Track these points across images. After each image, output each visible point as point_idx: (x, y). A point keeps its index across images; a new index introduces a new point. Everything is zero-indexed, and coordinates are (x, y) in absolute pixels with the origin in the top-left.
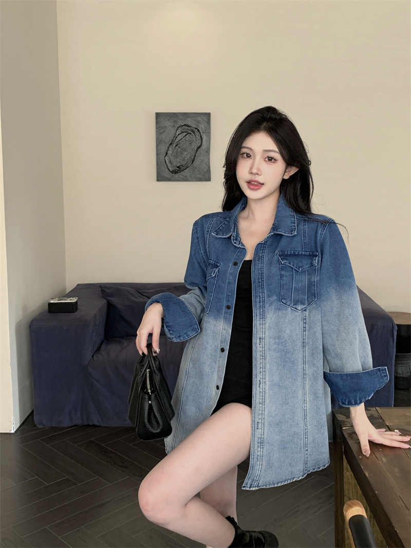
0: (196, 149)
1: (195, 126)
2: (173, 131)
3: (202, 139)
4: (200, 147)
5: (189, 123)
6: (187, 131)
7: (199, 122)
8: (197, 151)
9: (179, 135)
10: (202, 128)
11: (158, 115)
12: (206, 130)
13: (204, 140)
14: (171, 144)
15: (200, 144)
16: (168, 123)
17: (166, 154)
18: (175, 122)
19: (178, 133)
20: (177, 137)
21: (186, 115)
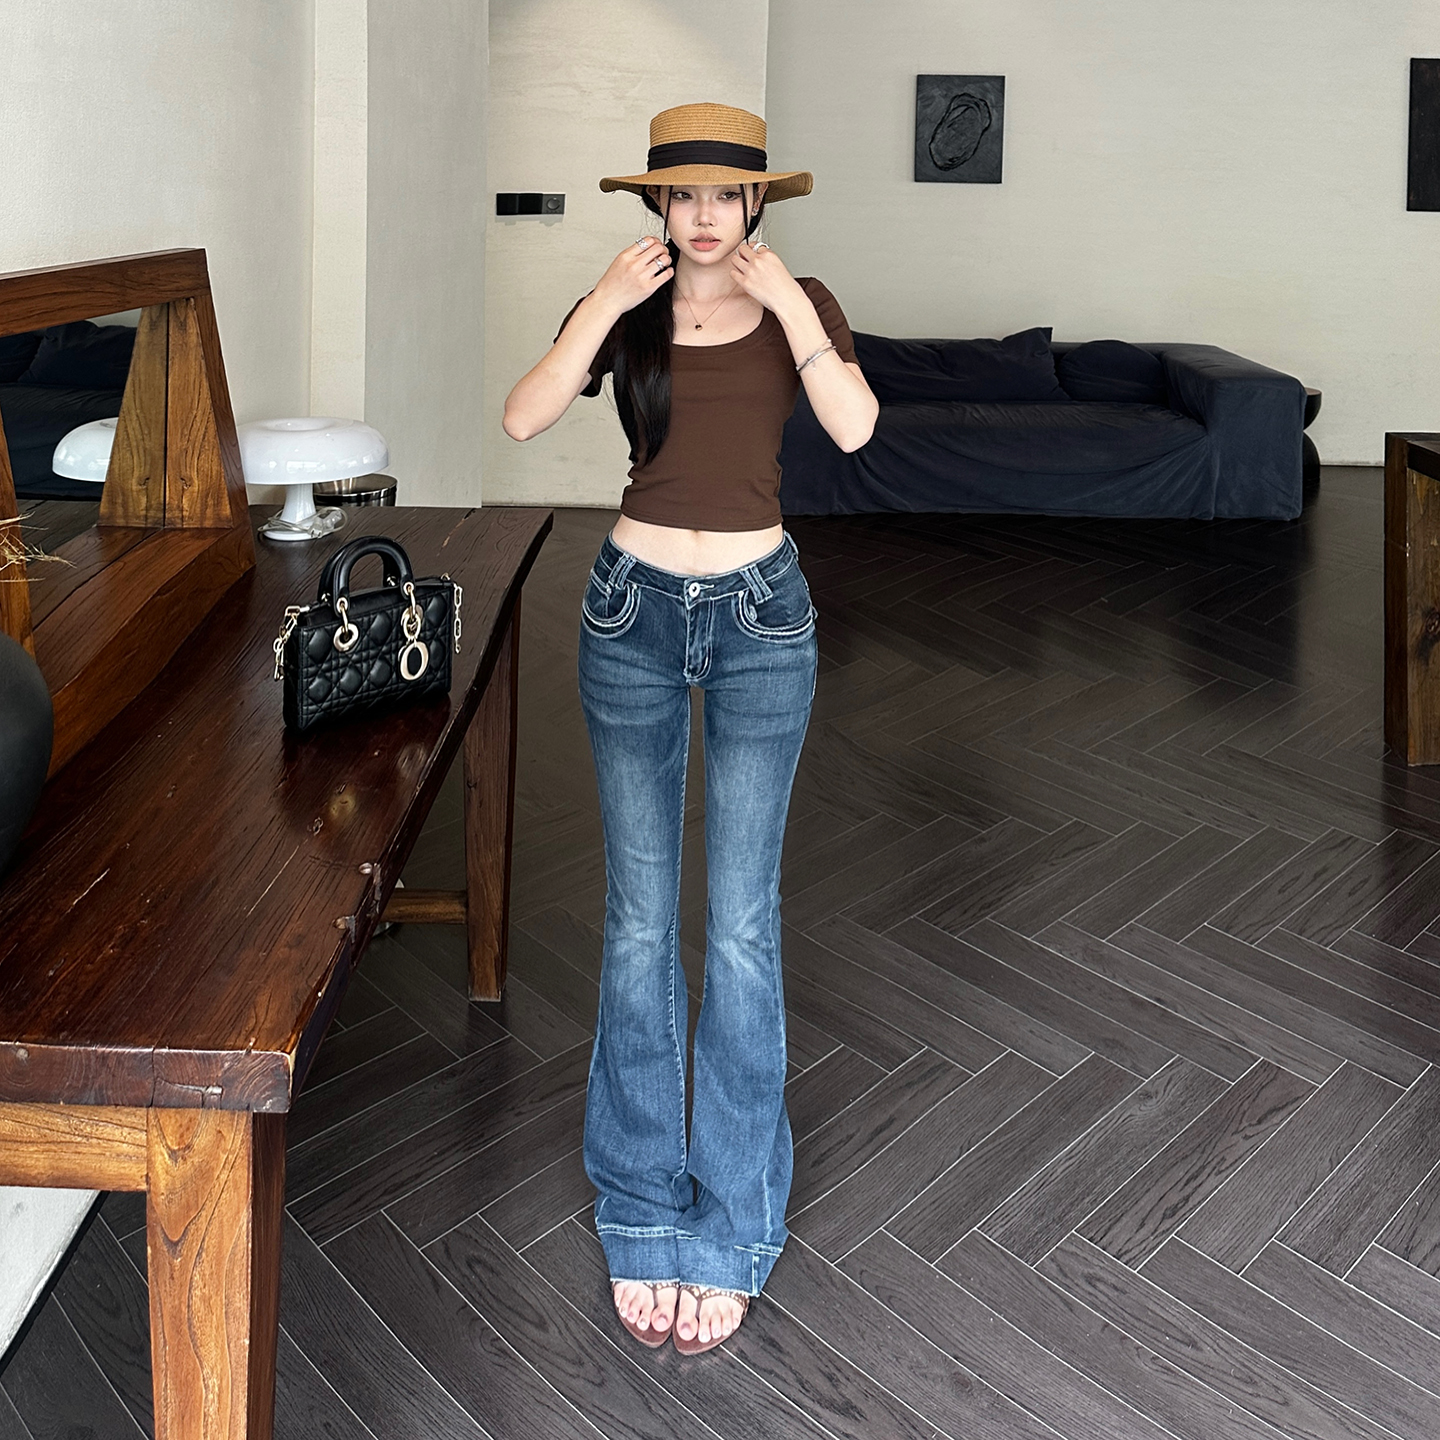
0: (980, 132)
1: (980, 97)
2: (944, 103)
3: (990, 115)
4: (986, 129)
5: (972, 92)
7: (987, 90)
8: (982, 134)
9: (954, 109)
10: (991, 100)
11: (921, 79)
12: (997, 103)
13: (993, 118)
14: (941, 124)
15: (986, 126)
16: (937, 92)
17: (933, 138)
18: (949, 89)
19: (952, 108)
20: (951, 113)
21: (965, 79)
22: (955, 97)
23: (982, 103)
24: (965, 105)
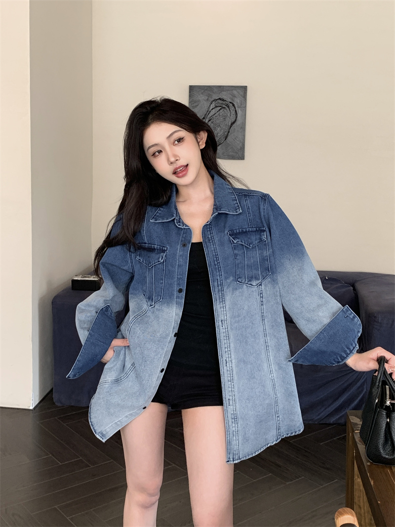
0: (230, 124)
2: (206, 105)
3: (236, 114)
4: (234, 122)
5: (224, 97)
7: (234, 96)
11: (192, 88)
12: (241, 104)
13: (239, 115)
15: (234, 119)
16: (201, 97)
18: (209, 96)
19: (211, 108)
20: (210, 112)
21: (221, 88)
22: (214, 101)
23: (231, 105)
24: (220, 106)
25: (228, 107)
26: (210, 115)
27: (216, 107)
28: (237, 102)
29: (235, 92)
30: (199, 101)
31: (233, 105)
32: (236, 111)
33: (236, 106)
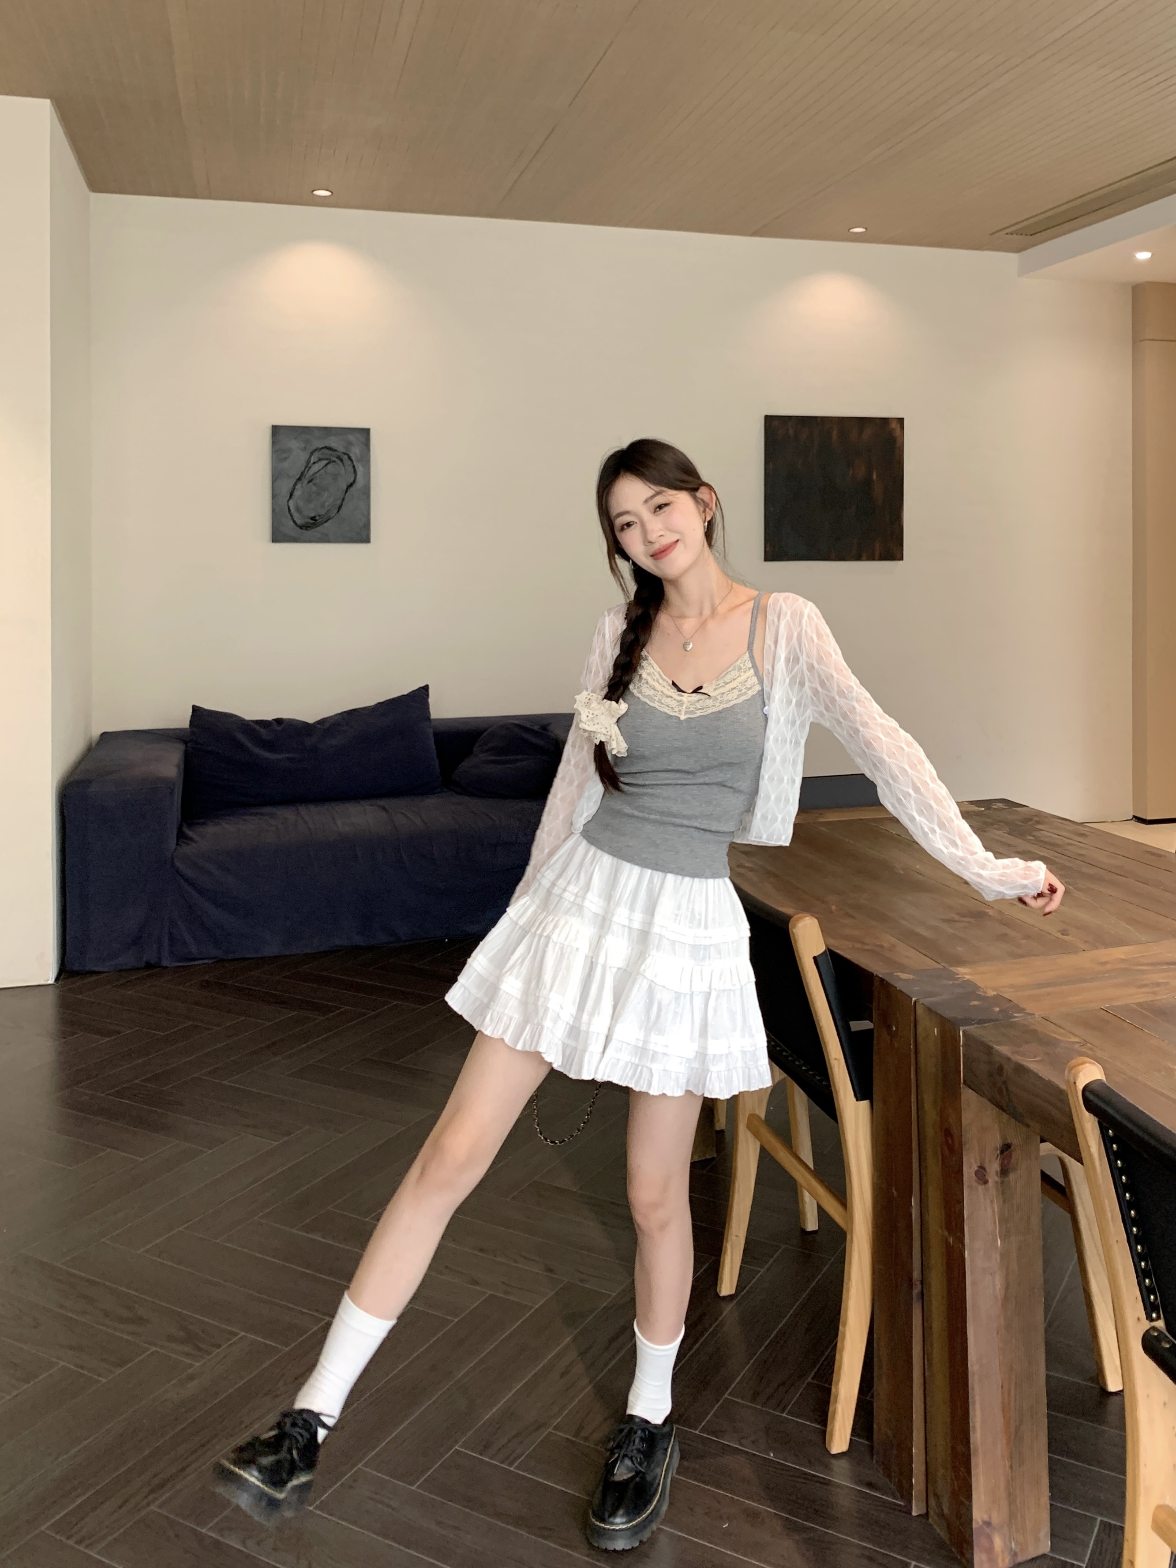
0: (345, 487)
1: (342, 450)
2: (303, 457)
3: (355, 471)
4: (351, 485)
5: (333, 445)
6: (328, 457)
7: (350, 444)
8: (347, 490)
10: (356, 454)
11: (276, 430)
12: (362, 457)
13: (359, 474)
14: (299, 479)
15: (352, 480)
16: (294, 444)
17: (291, 495)
18: (307, 442)
19: (312, 461)
20: (310, 468)
21: (327, 431)
22: (316, 450)
23: (346, 457)
24: (327, 459)
25: (341, 460)
26: (312, 472)
27: (320, 460)
28: (355, 452)
29: (351, 438)
30: (289, 450)
31: (350, 458)
32: (354, 467)
33: (353, 458)
